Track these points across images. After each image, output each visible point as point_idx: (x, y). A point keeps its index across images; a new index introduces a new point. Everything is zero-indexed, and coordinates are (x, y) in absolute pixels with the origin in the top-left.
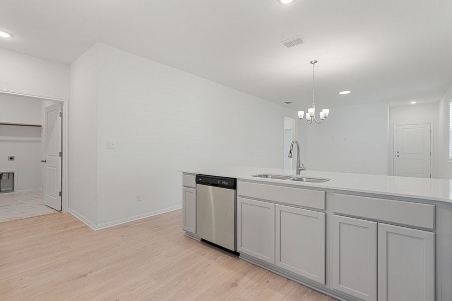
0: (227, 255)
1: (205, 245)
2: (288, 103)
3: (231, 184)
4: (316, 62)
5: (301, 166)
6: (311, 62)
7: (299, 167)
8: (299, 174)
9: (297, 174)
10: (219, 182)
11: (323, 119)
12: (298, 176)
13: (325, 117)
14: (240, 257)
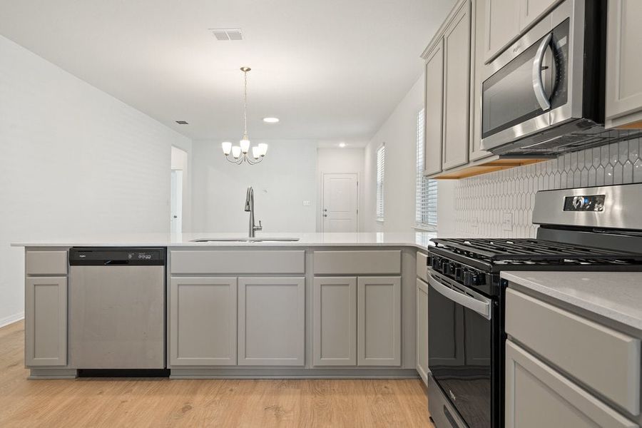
0: (145, 382)
1: (89, 380)
2: (180, 123)
3: (157, 256)
4: (249, 70)
5: (257, 224)
6: (242, 69)
7: (254, 226)
8: (253, 236)
9: (250, 236)
10: (130, 256)
11: (257, 159)
12: (252, 238)
13: (263, 156)
14: (170, 377)
